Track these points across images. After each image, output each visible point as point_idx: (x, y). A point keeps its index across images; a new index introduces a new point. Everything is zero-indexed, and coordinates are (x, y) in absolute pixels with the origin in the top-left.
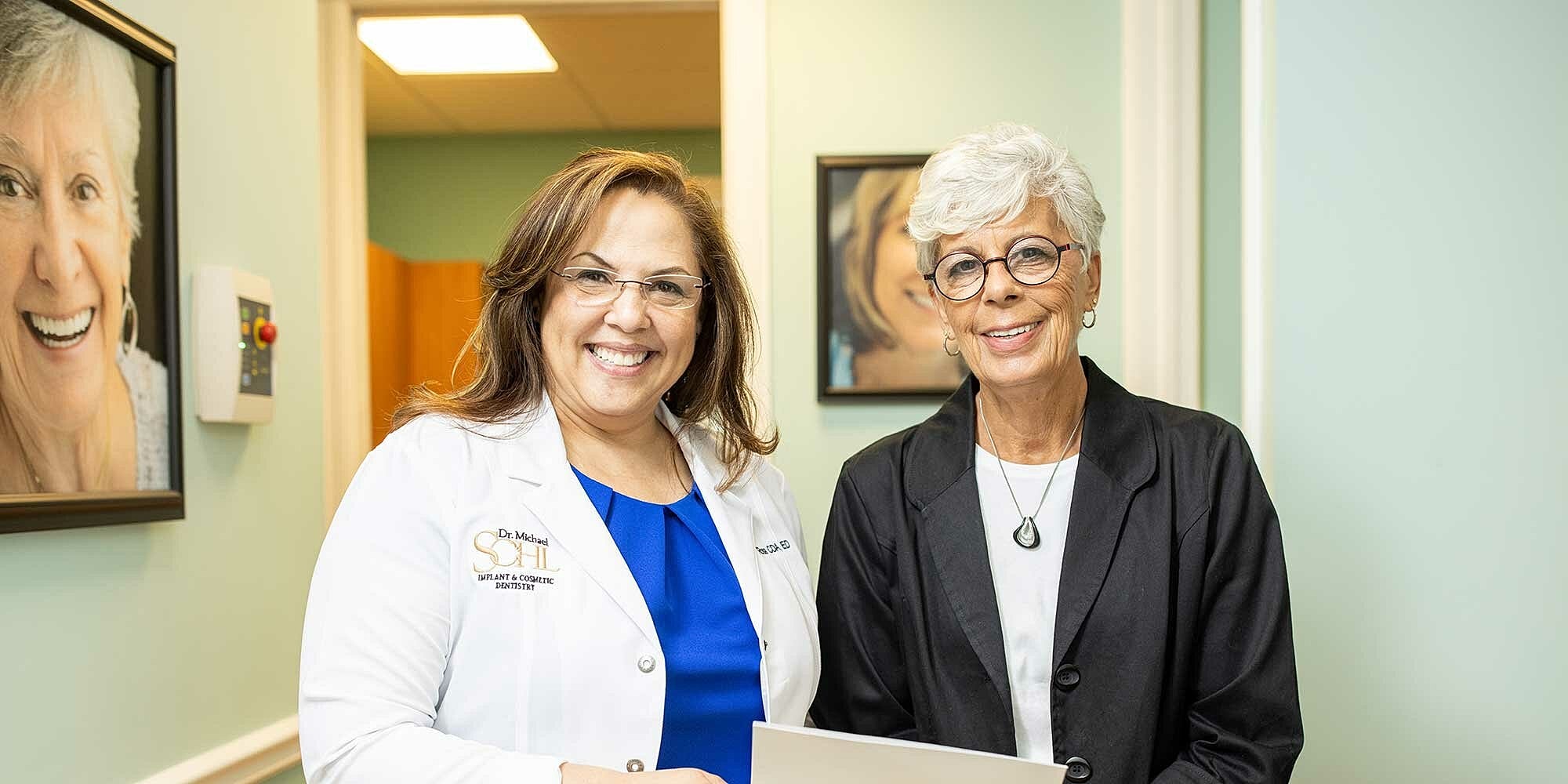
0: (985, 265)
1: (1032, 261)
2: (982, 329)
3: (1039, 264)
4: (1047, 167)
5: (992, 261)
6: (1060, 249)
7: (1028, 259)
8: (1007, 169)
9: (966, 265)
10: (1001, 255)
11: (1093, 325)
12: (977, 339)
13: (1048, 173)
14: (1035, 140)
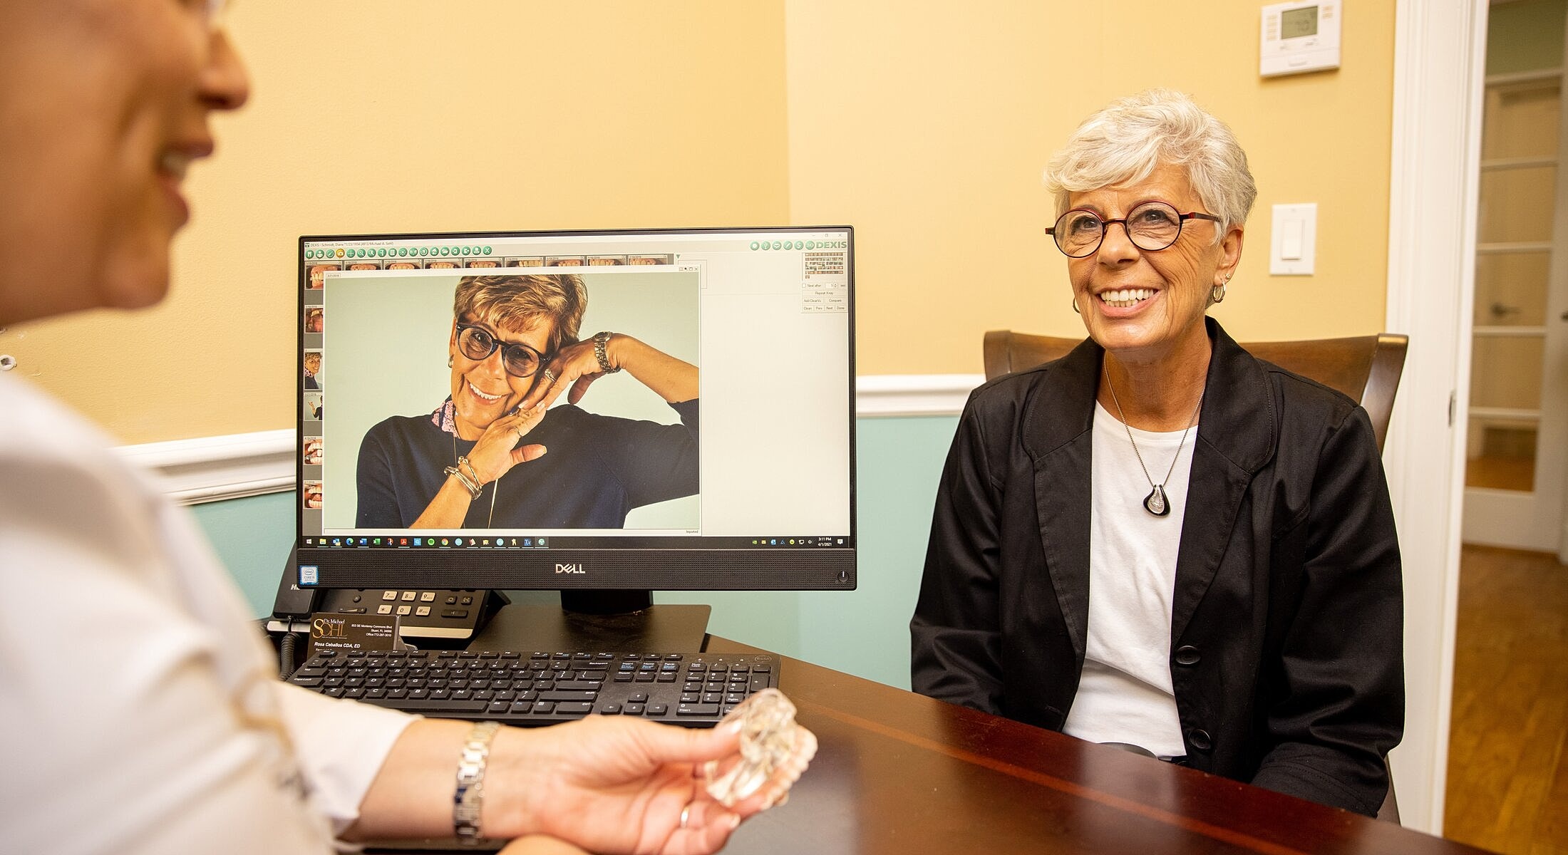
0: (1104, 225)
1: (1153, 224)
2: (1097, 290)
3: (1161, 228)
4: (1186, 134)
5: (1114, 221)
6: (1182, 218)
7: (1149, 222)
8: (1144, 132)
9: (1086, 221)
10: (1123, 217)
11: (1221, 300)
12: (1092, 299)
13: (1185, 141)
14: (1182, 109)
